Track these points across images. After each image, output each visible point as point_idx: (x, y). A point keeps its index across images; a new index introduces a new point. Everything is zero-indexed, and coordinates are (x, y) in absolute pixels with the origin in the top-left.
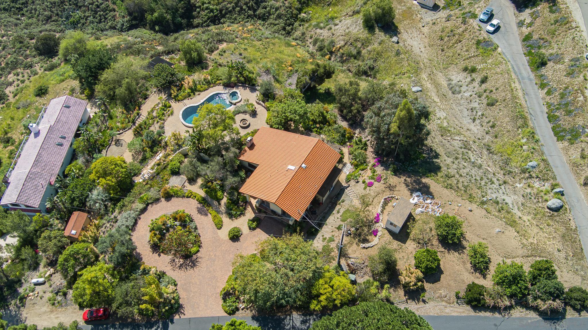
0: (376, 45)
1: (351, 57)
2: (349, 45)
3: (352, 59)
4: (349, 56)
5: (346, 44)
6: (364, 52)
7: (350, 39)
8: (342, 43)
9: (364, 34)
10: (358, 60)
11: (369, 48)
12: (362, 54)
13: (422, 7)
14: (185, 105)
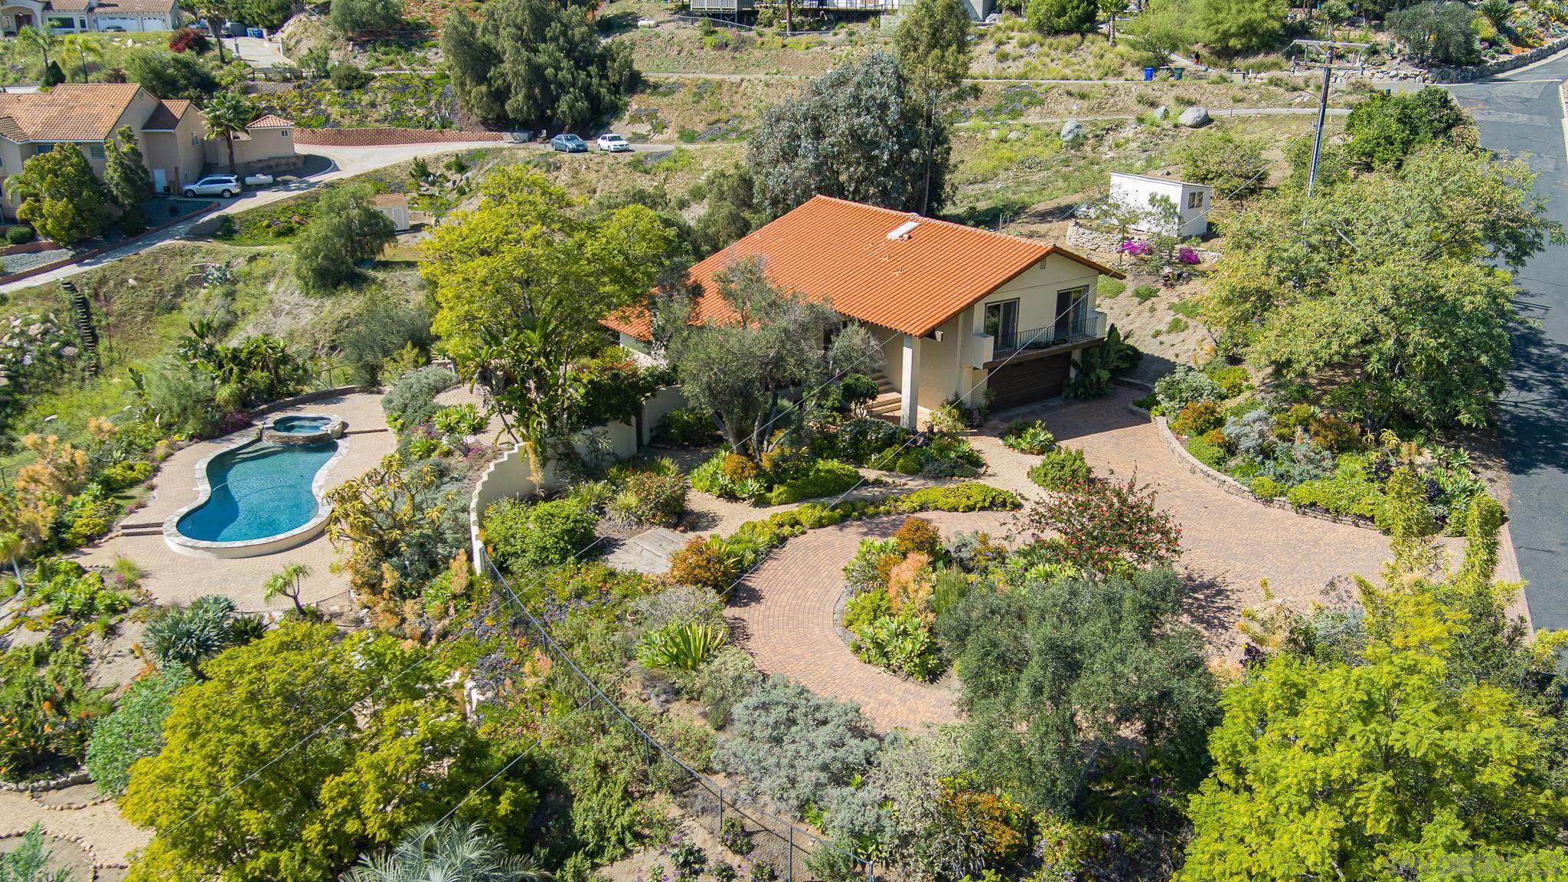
14: (147, 529)
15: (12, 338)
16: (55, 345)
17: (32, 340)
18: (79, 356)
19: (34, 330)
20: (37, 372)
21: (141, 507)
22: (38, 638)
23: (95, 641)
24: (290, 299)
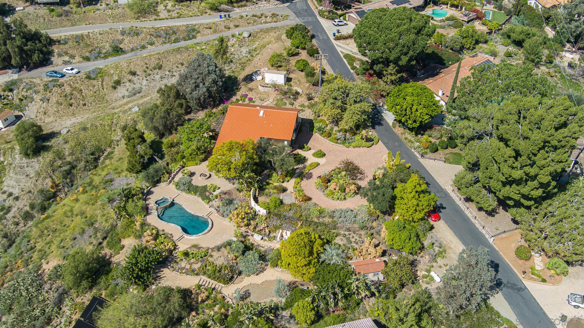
0: (67, 146)
1: (70, 172)
2: (53, 174)
3: (74, 171)
4: (68, 174)
5: (50, 177)
6: (69, 159)
7: (47, 172)
8: (49, 181)
9: (47, 157)
10: (76, 166)
11: (67, 154)
12: (71, 161)
13: (13, 125)
14: (181, 238)
21: (171, 235)
22: (199, 264)
23: (210, 259)
24: (23, 162)
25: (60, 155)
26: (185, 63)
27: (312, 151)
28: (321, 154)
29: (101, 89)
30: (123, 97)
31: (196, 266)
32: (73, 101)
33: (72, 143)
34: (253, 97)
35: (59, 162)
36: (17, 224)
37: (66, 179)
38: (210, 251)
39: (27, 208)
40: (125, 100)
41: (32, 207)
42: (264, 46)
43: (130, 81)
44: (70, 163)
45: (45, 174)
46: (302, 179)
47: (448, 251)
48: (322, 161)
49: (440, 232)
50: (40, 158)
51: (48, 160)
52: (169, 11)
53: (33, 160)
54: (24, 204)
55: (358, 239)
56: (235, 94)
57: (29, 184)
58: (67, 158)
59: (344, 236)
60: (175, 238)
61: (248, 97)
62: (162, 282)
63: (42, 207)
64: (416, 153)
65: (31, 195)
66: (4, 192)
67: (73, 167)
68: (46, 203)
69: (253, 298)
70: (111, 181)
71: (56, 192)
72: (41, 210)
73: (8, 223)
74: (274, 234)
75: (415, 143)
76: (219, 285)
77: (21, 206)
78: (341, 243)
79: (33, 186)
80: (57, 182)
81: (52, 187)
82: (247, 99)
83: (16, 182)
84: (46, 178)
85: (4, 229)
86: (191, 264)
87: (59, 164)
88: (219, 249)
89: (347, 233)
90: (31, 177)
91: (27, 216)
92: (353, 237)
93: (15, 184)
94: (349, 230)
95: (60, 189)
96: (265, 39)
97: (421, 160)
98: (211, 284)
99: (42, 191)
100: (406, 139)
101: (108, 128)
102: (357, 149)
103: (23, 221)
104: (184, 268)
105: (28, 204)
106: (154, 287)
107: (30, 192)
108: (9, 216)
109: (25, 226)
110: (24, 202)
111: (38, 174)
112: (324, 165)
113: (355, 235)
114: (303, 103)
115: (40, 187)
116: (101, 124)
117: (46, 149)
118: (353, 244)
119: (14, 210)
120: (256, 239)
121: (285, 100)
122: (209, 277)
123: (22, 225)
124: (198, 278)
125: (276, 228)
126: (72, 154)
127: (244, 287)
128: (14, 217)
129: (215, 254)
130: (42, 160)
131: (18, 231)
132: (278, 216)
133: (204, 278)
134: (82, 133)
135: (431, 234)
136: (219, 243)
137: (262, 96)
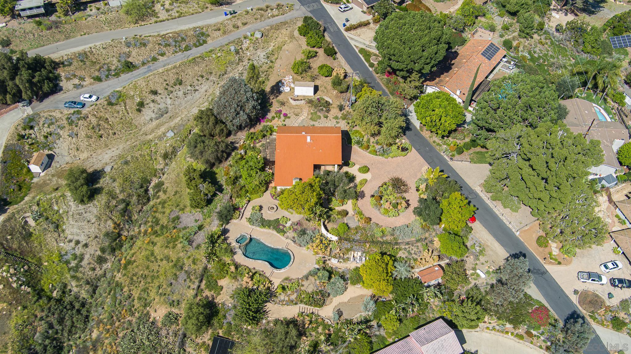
0: (116, 184)
1: (127, 209)
2: (112, 215)
3: (130, 208)
4: (125, 212)
5: (111, 218)
6: (121, 197)
7: (106, 214)
8: (110, 223)
9: (101, 199)
10: (130, 202)
11: (118, 192)
12: (124, 198)
14: (272, 273)
15: (12, 278)
16: (22, 270)
17: (15, 274)
18: (29, 267)
19: (12, 271)
20: (29, 279)
21: (263, 271)
22: (295, 295)
23: (302, 288)
24: (79, 208)
25: (112, 195)
26: (204, 74)
27: (357, 167)
28: (365, 169)
29: (126, 114)
30: (151, 120)
31: (293, 297)
32: (102, 132)
33: (120, 180)
34: (287, 112)
35: (114, 202)
36: (94, 269)
37: (124, 217)
38: (300, 281)
39: (99, 253)
40: (155, 123)
41: (103, 250)
42: (280, 48)
43: (153, 101)
44: (123, 201)
45: (104, 217)
46: (357, 200)
47: (487, 249)
48: (368, 176)
49: (477, 233)
50: (95, 202)
51: (103, 202)
52: (168, 11)
53: (89, 205)
54: (94, 250)
55: (416, 250)
56: (269, 111)
57: (93, 230)
58: (119, 196)
59: (405, 249)
60: (267, 275)
61: (283, 113)
62: (269, 315)
63: (111, 249)
64: (445, 156)
65: (98, 240)
66: (70, 241)
67: (128, 204)
68: (114, 244)
69: (345, 316)
70: (178, 219)
71: (120, 231)
72: (112, 252)
73: (86, 270)
74: (347, 256)
75: (443, 145)
76: (315, 310)
77: (92, 252)
78: (404, 256)
79: (97, 231)
80: (118, 223)
81: (115, 228)
82: (282, 116)
83: (79, 229)
84: (106, 221)
85: (84, 277)
86: (289, 296)
87: (114, 204)
88: (307, 277)
89: (407, 247)
90: (93, 222)
91: (101, 260)
92: (412, 249)
93: (78, 231)
94: (408, 243)
95: (122, 228)
96: (279, 39)
97: (451, 163)
98: (309, 309)
99: (107, 234)
100: (434, 142)
101: (149, 158)
102: (395, 159)
103: (98, 266)
104: (284, 300)
105: (98, 249)
106: (264, 321)
107: (96, 237)
108: (84, 263)
109: (101, 269)
110: (94, 248)
111: (99, 218)
112: (371, 180)
113: (413, 248)
114: (336, 114)
115: (104, 230)
116: (140, 155)
117: (98, 191)
118: (414, 255)
119: (87, 257)
120: (334, 263)
121: (319, 114)
122: (306, 304)
123: (98, 269)
124: (298, 306)
125: (348, 250)
126: (122, 191)
127: (335, 306)
128: (89, 264)
129: (305, 283)
130: (97, 204)
131: (96, 275)
132: (348, 240)
133: (302, 305)
134: (125, 167)
135: (471, 236)
136: (305, 272)
137: (295, 110)
